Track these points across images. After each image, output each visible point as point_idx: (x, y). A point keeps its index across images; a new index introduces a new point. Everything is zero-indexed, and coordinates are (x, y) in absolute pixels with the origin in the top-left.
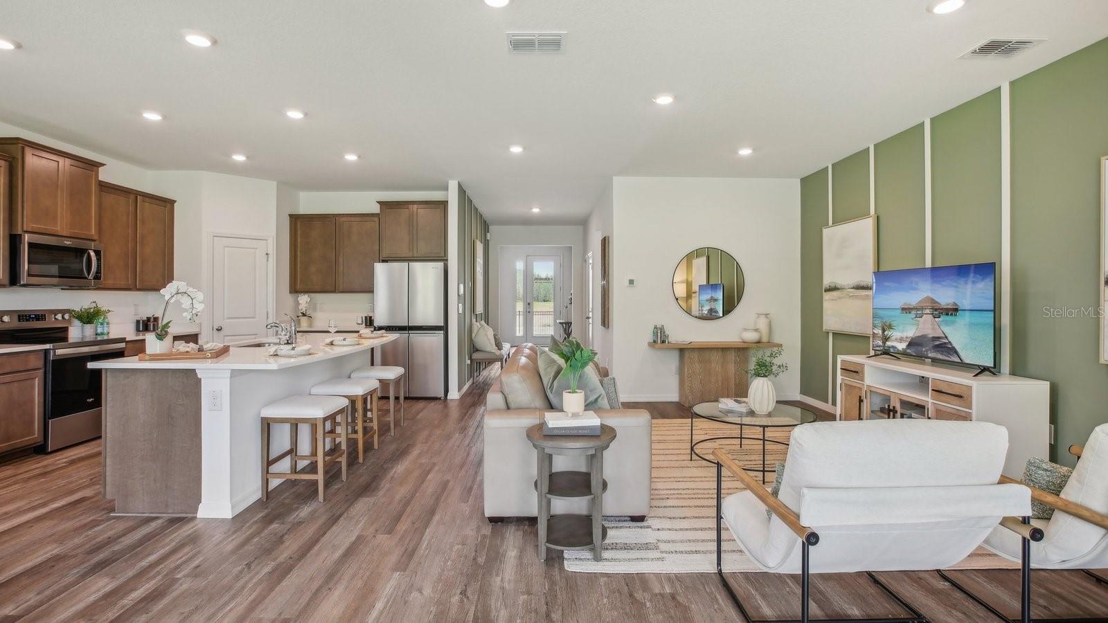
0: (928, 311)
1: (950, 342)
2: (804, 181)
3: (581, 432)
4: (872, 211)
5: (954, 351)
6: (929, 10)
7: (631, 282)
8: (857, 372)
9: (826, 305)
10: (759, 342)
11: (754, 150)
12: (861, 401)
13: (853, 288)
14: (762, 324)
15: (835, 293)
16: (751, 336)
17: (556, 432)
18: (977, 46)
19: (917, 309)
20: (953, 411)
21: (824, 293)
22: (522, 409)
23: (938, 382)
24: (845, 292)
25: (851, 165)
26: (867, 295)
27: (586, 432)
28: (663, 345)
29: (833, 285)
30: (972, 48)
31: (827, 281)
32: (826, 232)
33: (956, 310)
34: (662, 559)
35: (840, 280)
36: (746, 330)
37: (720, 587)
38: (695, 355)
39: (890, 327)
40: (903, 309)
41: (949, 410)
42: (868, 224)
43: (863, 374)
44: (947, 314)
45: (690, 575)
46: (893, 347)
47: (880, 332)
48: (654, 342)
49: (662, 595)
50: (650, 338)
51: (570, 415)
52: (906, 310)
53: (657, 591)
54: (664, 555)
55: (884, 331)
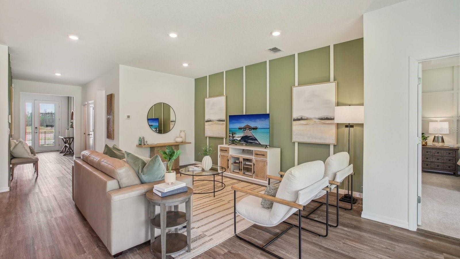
0: (247, 129)
1: (255, 137)
2: (196, 80)
3: (179, 191)
4: (225, 94)
5: (256, 140)
6: (271, 33)
7: (129, 117)
8: (227, 151)
9: (206, 127)
10: (182, 142)
11: (189, 65)
12: (228, 160)
13: (218, 121)
14: (183, 134)
15: (210, 123)
16: (179, 140)
17: (168, 194)
18: (271, 48)
19: (244, 128)
20: (262, 160)
21: (205, 123)
22: (130, 187)
23: (257, 151)
24: (214, 122)
25: (216, 77)
26: (223, 123)
27: (181, 191)
28: (145, 146)
29: (209, 120)
30: (270, 48)
31: (207, 118)
32: (206, 100)
33: (257, 128)
34: (211, 239)
35: (212, 118)
36: (177, 137)
37: (239, 240)
38: (159, 149)
39: (235, 134)
40: (239, 128)
41: (260, 160)
42: (223, 99)
43: (229, 151)
44: (254, 130)
45: (227, 241)
46: (236, 139)
47: (232, 135)
48: (140, 144)
49: (225, 254)
50: (137, 143)
51: (170, 184)
52: (240, 129)
53: (223, 253)
54: (211, 237)
55: (233, 135)
